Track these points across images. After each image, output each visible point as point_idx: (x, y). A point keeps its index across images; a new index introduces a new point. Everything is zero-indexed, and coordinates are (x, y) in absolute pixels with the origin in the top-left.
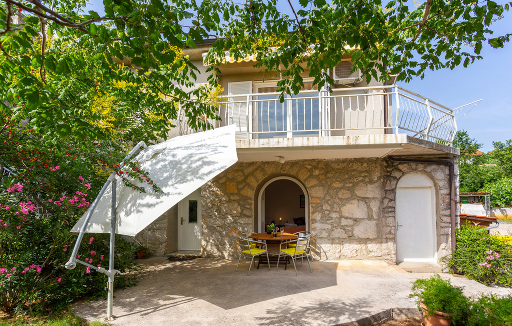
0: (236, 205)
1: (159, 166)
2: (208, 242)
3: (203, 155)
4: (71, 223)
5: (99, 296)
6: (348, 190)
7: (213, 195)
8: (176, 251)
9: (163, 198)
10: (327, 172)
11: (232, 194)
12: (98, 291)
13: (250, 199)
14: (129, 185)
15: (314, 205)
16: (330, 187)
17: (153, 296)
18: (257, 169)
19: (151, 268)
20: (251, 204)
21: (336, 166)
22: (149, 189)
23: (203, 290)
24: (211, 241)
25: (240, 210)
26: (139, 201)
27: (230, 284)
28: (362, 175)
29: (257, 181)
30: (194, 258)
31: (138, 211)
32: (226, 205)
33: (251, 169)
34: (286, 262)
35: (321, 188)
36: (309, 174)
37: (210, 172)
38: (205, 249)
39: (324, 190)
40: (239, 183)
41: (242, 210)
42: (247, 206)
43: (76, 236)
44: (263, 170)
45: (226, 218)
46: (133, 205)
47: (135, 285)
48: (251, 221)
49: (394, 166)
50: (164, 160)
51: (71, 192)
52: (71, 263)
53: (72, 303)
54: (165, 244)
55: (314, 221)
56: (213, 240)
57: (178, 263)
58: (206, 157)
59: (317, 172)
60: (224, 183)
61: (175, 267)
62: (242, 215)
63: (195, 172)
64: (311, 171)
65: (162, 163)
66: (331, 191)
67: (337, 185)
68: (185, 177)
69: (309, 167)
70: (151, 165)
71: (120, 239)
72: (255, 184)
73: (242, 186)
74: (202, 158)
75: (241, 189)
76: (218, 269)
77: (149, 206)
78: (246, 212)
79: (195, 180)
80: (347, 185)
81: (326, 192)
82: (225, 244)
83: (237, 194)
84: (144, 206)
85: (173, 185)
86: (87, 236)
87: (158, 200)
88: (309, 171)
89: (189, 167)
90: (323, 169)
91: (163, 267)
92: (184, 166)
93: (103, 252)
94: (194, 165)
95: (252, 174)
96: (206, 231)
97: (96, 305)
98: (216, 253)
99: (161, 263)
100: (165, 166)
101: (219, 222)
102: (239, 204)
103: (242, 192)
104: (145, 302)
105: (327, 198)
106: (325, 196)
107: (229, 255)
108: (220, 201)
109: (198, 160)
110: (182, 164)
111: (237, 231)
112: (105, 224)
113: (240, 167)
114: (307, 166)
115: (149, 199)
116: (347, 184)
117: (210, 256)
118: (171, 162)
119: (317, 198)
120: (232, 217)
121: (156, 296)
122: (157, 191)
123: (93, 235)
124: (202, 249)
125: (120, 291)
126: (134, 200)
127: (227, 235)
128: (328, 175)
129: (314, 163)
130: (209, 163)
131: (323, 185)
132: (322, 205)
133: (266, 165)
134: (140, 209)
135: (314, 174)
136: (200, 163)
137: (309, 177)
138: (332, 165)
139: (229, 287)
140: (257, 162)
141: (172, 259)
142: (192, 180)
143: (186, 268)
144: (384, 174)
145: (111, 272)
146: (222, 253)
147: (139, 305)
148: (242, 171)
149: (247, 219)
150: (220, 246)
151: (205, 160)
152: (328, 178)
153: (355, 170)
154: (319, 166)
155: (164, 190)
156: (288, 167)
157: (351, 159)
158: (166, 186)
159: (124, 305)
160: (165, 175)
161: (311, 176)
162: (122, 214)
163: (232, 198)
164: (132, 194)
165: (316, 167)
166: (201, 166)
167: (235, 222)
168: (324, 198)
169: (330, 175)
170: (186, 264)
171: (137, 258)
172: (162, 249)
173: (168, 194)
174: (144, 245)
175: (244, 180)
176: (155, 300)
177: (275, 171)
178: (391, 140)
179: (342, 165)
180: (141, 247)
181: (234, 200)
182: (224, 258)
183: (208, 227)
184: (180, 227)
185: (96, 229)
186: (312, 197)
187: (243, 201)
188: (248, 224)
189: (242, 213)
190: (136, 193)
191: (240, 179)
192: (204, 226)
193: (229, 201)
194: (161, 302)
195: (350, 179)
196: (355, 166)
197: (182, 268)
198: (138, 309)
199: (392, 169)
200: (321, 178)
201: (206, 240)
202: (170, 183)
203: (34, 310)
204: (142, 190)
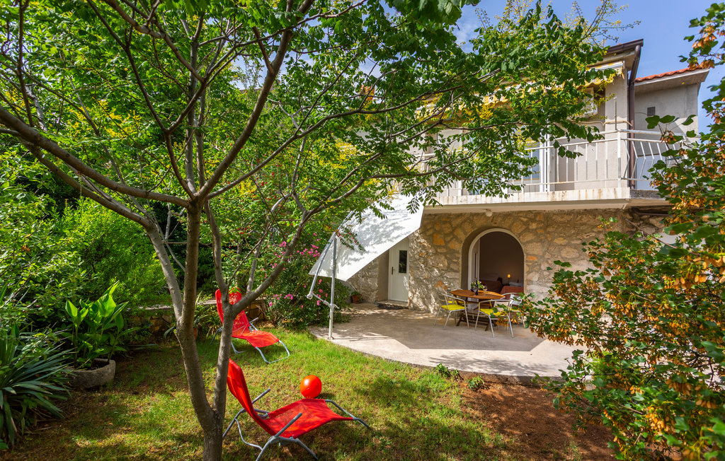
0: (443, 258)
1: (364, 229)
2: (414, 294)
3: (395, 221)
4: (309, 268)
5: (324, 324)
6: (575, 248)
7: (420, 246)
8: (386, 300)
9: (365, 255)
10: (548, 226)
11: (440, 247)
12: (323, 321)
13: (458, 252)
14: (344, 244)
15: (530, 264)
16: (551, 243)
17: (360, 331)
18: (465, 221)
19: (362, 312)
20: (459, 258)
21: (559, 219)
22: (356, 247)
23: (398, 334)
24: (417, 293)
25: (446, 264)
26: (350, 256)
27: (423, 333)
28: (595, 230)
29: (465, 233)
30: (400, 308)
31: (349, 264)
32: (432, 258)
33: (459, 221)
34: (484, 322)
35: (539, 244)
36: (524, 227)
37: (398, 236)
38: (411, 301)
39: (543, 246)
40: (448, 235)
41: (449, 264)
42: (454, 260)
43: (312, 278)
44: (472, 222)
45: (433, 271)
46: (346, 258)
47: (348, 322)
48: (458, 276)
49: (643, 220)
50: (368, 224)
51: (309, 246)
52: (310, 295)
53: (308, 325)
54: (376, 292)
55: (530, 282)
56: (419, 293)
57: (385, 311)
58: (397, 223)
59: (534, 226)
60: (432, 235)
61: (382, 314)
62: (449, 269)
63: (387, 235)
64: (526, 224)
65: (366, 227)
66: (552, 249)
67: (559, 241)
68: (381, 239)
69: (525, 220)
70: (359, 228)
71: (338, 282)
72: (463, 237)
73: (449, 239)
74: (394, 224)
75: (449, 242)
76: (419, 321)
77: (356, 260)
78: (453, 266)
79: (387, 242)
80: (573, 242)
81: (545, 249)
82: (430, 298)
83: (444, 247)
84: (352, 259)
85: (372, 245)
86: (319, 278)
87: (362, 257)
88: (524, 224)
89: (385, 231)
90: (542, 222)
91: (371, 312)
92: (381, 230)
93: (327, 292)
94: (388, 230)
95: (460, 226)
96: (413, 283)
97: (322, 330)
98: (422, 306)
99: (371, 308)
100: (368, 229)
101: (426, 275)
102: (446, 258)
103: (449, 245)
104: (353, 334)
105: (546, 257)
106: (544, 254)
107: (435, 310)
108: (427, 253)
109: (391, 226)
110: (380, 228)
111: (443, 286)
112: (329, 271)
113: (448, 218)
114: (522, 219)
115: (356, 255)
116: (573, 240)
117: (416, 309)
118: (372, 226)
119: (534, 255)
120: (439, 270)
121: (362, 331)
122: (362, 249)
123: (321, 277)
124: (408, 301)
125: (338, 324)
126: (347, 254)
127: (433, 289)
128: (548, 229)
129: (531, 216)
130: (398, 228)
131: (541, 241)
132: (540, 265)
133: (475, 218)
134: (350, 262)
135: (530, 227)
136: (392, 228)
137: (525, 231)
138: (554, 218)
139: (421, 335)
140: (465, 214)
141: (381, 307)
142: (385, 242)
143: (391, 316)
144: (628, 229)
145: (332, 305)
146: (427, 306)
147: (349, 335)
148: (450, 223)
149: (454, 274)
150: (426, 299)
151: (396, 225)
152: (549, 233)
153: (585, 224)
154: (537, 219)
155: (366, 248)
156: (499, 219)
157: (580, 211)
158: (367, 246)
159: (339, 333)
160: (368, 236)
161: (527, 230)
162: (339, 265)
163: (439, 250)
164: (346, 250)
165: (533, 220)
166: (393, 230)
167: (442, 276)
168: (543, 256)
169: (550, 229)
170: (392, 313)
171: (352, 301)
172: (373, 297)
173: (368, 252)
174: (358, 291)
175: (452, 233)
176: (361, 334)
177: (485, 224)
178: (608, 196)
179: (566, 218)
180: (356, 292)
181: (441, 253)
182: (429, 312)
183: (416, 279)
184: (391, 277)
185: (323, 273)
186: (527, 254)
187: (450, 254)
188: (454, 279)
189: (448, 267)
190: (348, 249)
191: (447, 231)
192: (411, 278)
193: (436, 254)
194: (364, 336)
195: (578, 234)
196: (585, 219)
197: (387, 316)
198: (348, 337)
199: (639, 224)
200: (539, 232)
201: (412, 292)
202: (370, 243)
203: (288, 326)
204: (352, 248)
